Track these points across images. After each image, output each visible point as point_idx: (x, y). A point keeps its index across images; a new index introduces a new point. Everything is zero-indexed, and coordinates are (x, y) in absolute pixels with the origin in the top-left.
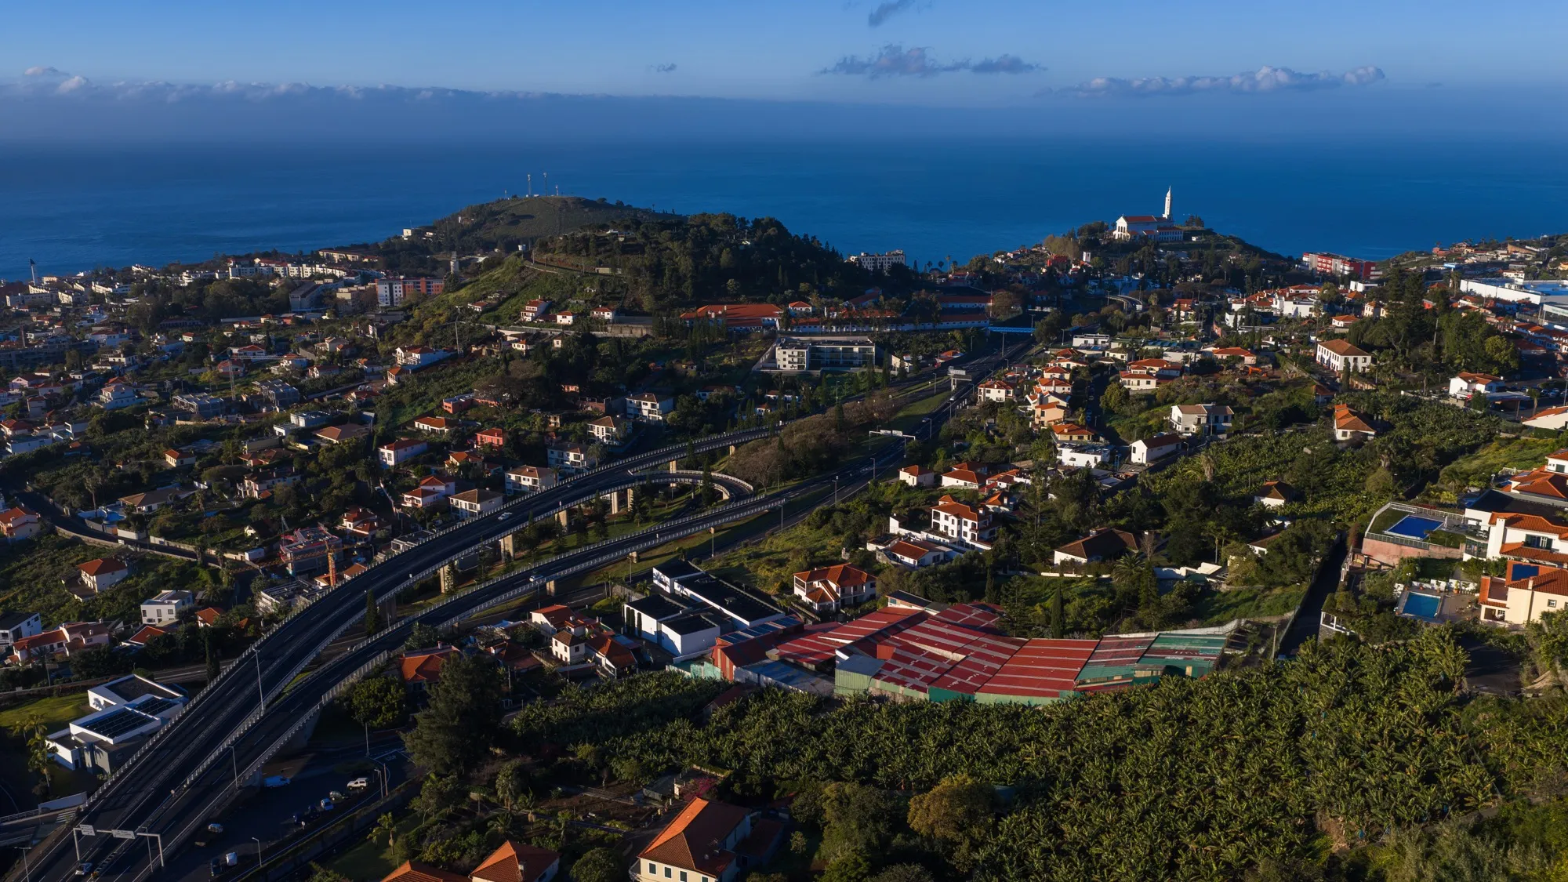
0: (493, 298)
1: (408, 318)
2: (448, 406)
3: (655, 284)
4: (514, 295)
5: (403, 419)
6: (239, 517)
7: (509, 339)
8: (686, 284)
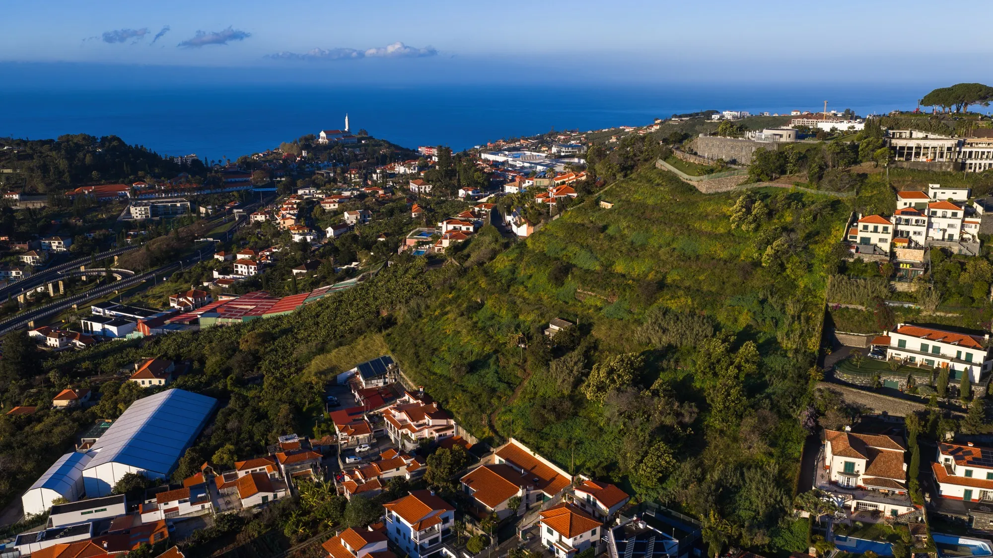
3: (44, 177)
8: (66, 175)
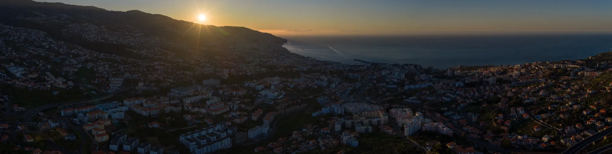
0: (604, 80)
1: (590, 83)
2: (596, 103)
4: (607, 81)
5: (588, 105)
6: (559, 122)
7: (607, 89)
